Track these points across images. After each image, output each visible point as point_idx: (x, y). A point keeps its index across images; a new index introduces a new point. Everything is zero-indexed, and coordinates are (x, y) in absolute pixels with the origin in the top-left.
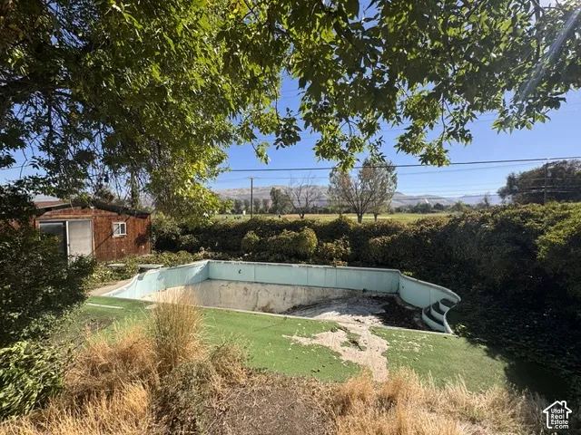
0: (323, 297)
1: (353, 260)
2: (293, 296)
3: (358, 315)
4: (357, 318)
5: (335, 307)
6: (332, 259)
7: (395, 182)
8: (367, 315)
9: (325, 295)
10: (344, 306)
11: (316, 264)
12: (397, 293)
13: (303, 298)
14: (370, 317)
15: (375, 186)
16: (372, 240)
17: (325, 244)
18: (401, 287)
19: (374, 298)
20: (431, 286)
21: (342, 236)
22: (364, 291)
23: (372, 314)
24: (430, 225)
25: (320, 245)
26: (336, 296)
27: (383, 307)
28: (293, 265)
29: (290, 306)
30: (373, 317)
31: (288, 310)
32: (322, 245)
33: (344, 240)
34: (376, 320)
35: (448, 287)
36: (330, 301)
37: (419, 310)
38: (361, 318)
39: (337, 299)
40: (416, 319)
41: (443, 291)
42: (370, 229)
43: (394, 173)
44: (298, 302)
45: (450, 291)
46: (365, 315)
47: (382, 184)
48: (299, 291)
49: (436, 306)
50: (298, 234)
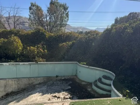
0: (29, 84)
1: (49, 58)
2: (5, 86)
3: (54, 93)
4: (54, 95)
5: (39, 90)
6: (35, 58)
7: (68, 16)
8: (61, 92)
9: (31, 82)
10: (44, 88)
11: (22, 61)
12: (76, 76)
13: (14, 86)
14: (62, 93)
15: (57, 18)
16: (61, 45)
17: (28, 48)
18: (78, 72)
19: (63, 80)
20: (96, 69)
21: (41, 42)
22: (57, 76)
23: (64, 91)
24: (93, 35)
25: (24, 48)
26: (38, 82)
27: (69, 85)
28: (4, 64)
29: (4, 93)
30: (64, 92)
31: (2, 97)
32: (26, 49)
33: (42, 45)
34: (66, 94)
35: (105, 69)
36: (34, 86)
37: (90, 84)
38: (57, 94)
39: (40, 84)
40: (89, 90)
41: (103, 71)
42: (59, 38)
43: (68, 11)
44: (10, 90)
45: (108, 71)
46: (59, 92)
47: (61, 17)
48: (10, 82)
49: (100, 80)
50: (6, 40)
